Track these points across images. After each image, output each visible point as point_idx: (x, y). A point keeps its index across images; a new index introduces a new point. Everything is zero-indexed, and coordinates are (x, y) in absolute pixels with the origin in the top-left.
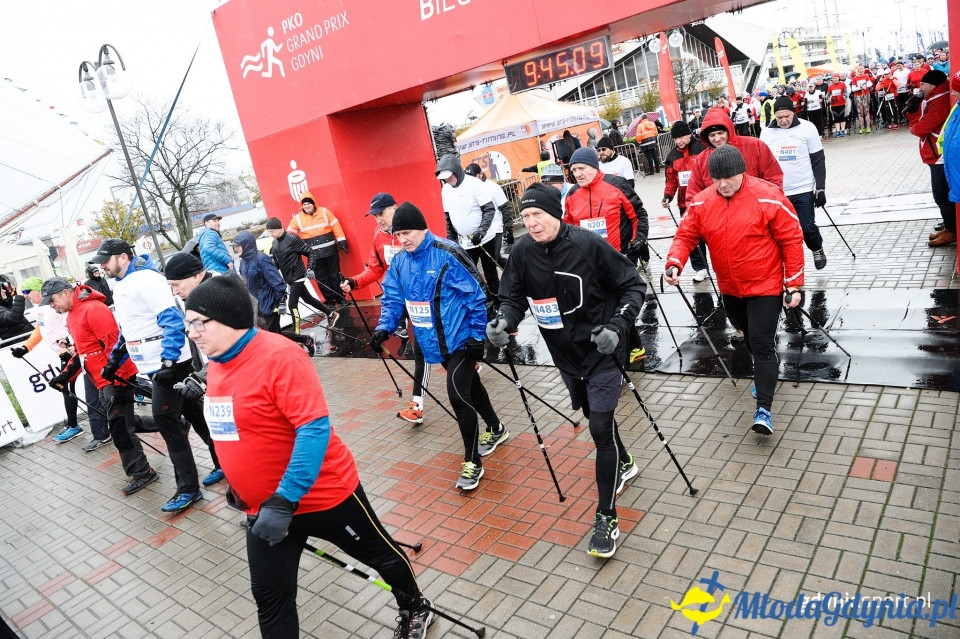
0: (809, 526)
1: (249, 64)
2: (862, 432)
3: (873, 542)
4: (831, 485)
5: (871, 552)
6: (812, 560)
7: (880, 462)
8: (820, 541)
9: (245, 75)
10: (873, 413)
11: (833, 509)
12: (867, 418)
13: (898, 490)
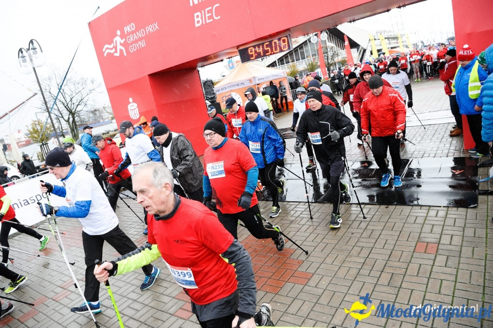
0: (395, 277)
1: (107, 49)
2: (420, 229)
3: (427, 285)
4: (406, 257)
5: (426, 290)
6: (397, 295)
7: (429, 244)
8: (401, 285)
9: (105, 55)
10: (425, 220)
11: (407, 269)
12: (422, 222)
13: (439, 258)
